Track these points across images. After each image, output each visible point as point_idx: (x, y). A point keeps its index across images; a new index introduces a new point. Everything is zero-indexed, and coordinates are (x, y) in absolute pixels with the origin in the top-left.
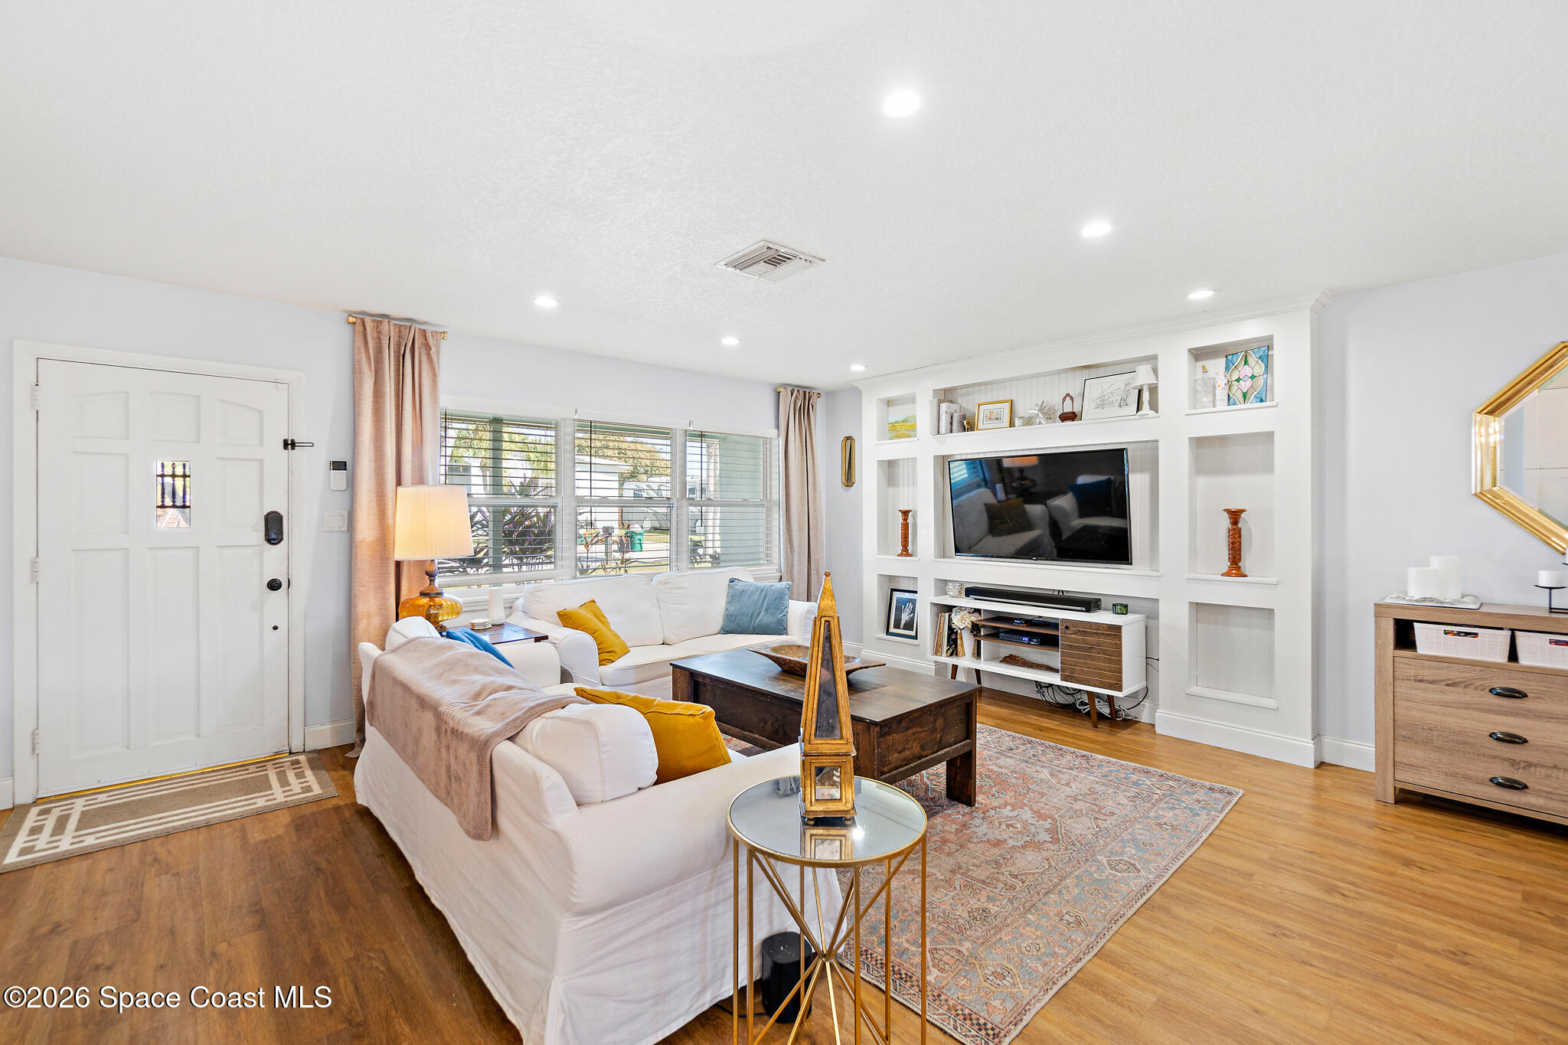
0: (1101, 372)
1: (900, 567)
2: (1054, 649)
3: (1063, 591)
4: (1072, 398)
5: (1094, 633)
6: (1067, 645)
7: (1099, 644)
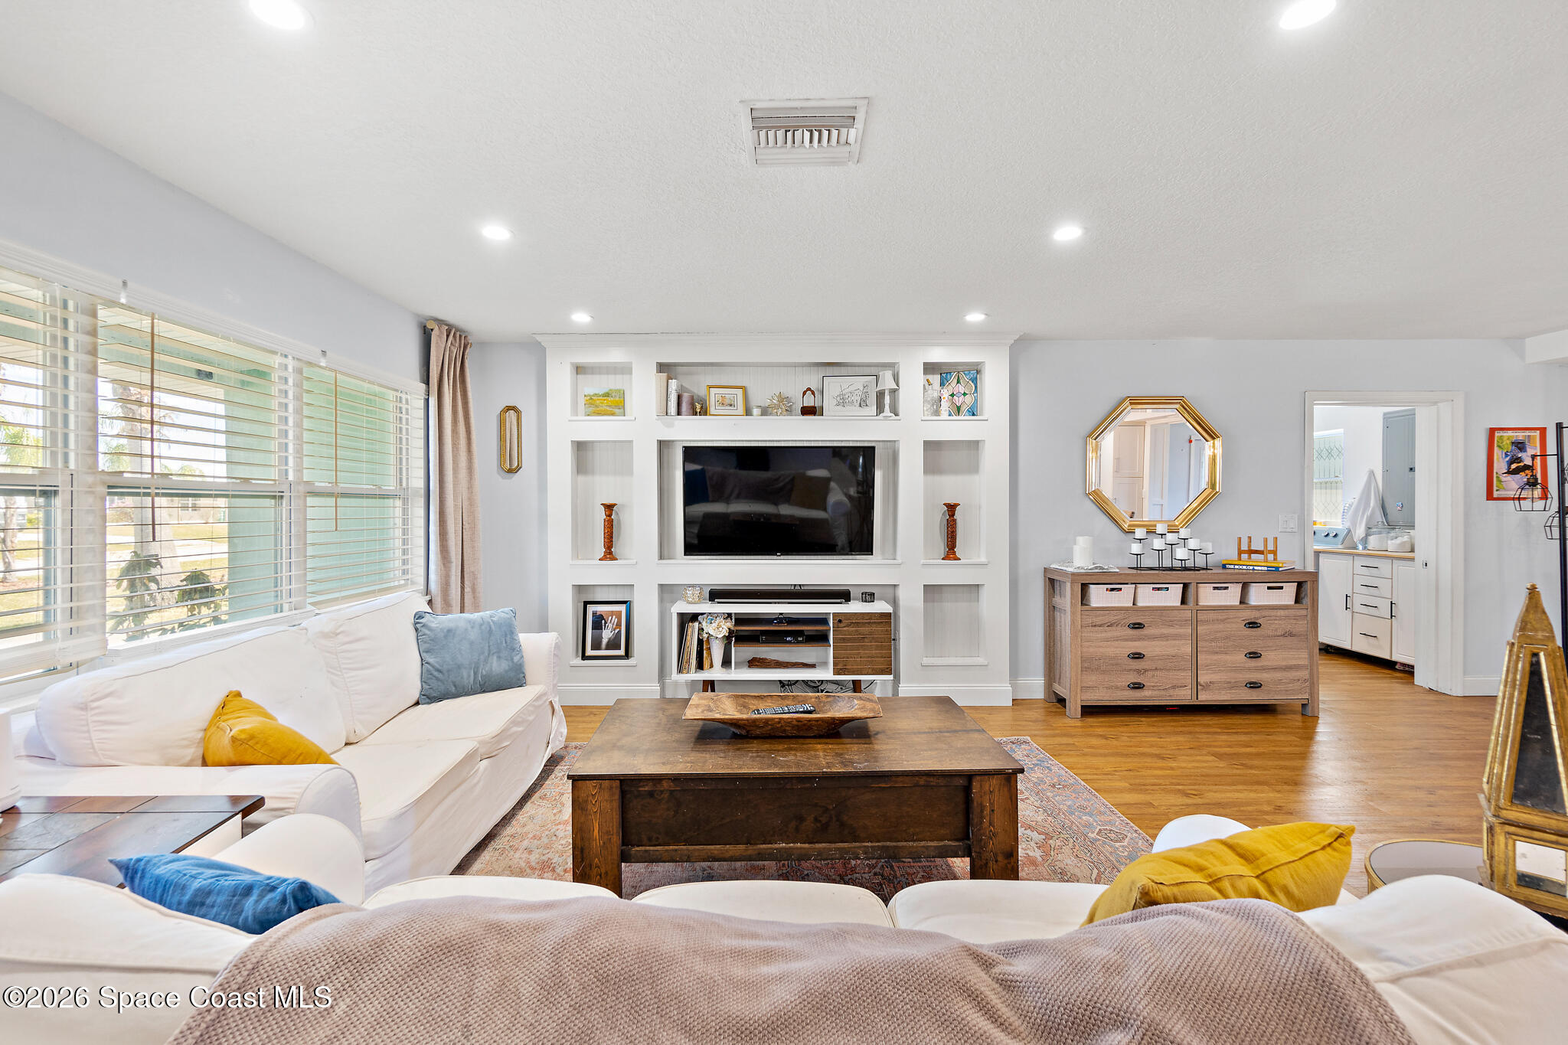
0: (843, 371)
1: (600, 575)
2: (825, 644)
3: (800, 585)
4: (813, 393)
5: (866, 623)
6: (841, 639)
7: (871, 633)
